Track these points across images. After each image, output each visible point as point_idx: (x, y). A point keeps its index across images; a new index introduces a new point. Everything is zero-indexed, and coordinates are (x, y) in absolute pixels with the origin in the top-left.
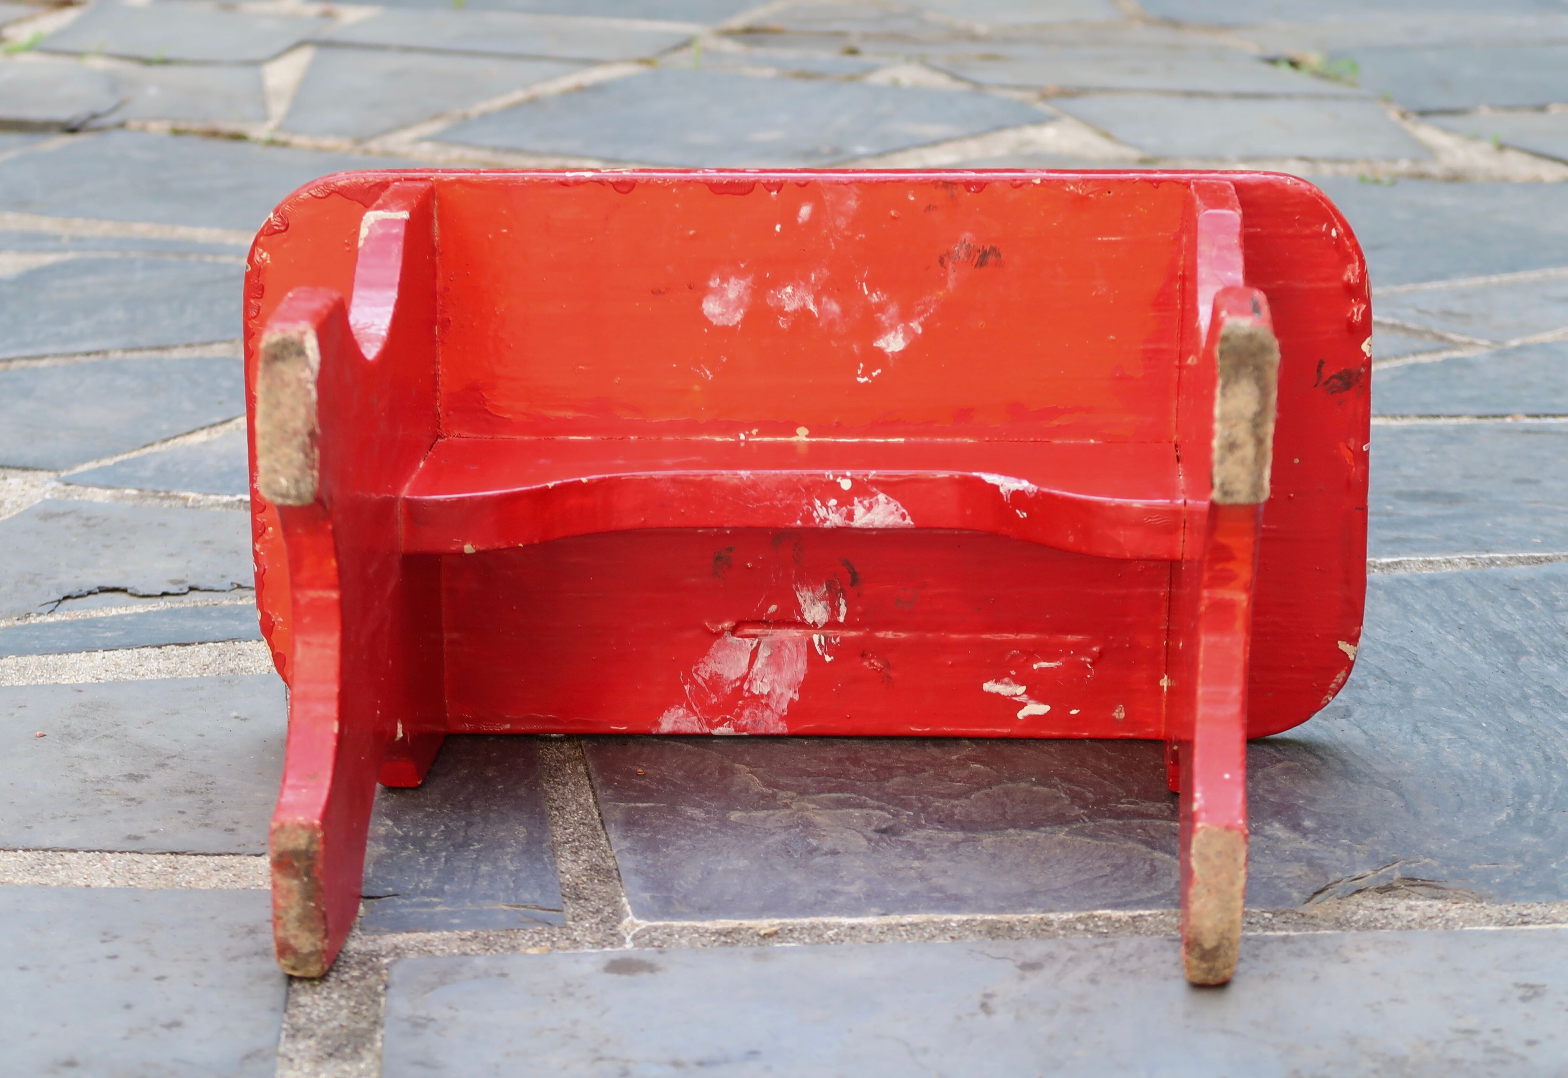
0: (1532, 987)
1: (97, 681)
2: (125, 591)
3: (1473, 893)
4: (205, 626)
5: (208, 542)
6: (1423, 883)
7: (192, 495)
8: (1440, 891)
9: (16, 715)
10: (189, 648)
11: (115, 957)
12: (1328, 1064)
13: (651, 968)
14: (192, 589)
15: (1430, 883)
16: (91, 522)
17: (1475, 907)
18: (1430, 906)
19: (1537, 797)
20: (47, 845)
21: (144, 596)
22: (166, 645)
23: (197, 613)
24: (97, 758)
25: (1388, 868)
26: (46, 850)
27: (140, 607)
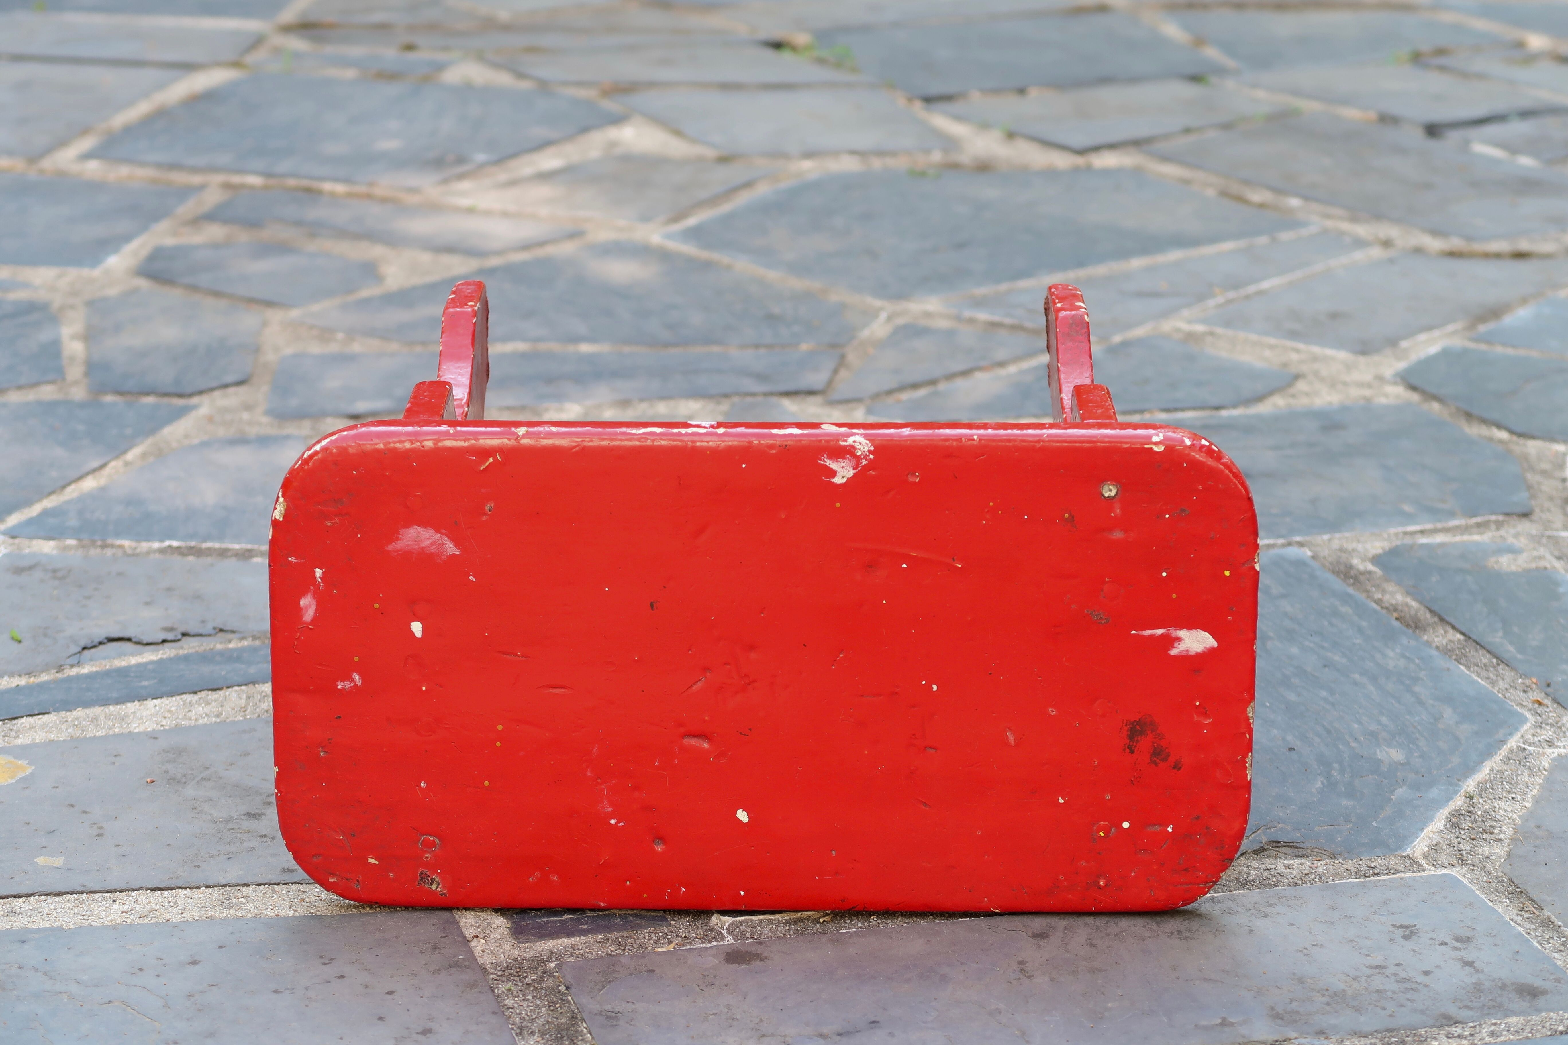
0: (1407, 927)
1: (162, 728)
2: (129, 640)
3: (1325, 851)
4: (222, 671)
5: (169, 589)
6: (1285, 844)
7: (127, 543)
8: (1300, 850)
9: (117, 764)
10: (221, 693)
11: (342, 977)
12: (1291, 1001)
13: (758, 957)
14: (184, 635)
15: (1291, 844)
16: (60, 574)
17: (1334, 863)
18: (1302, 864)
19: (1336, 765)
20: (223, 882)
21: (148, 644)
22: (200, 691)
23: (206, 658)
24: (211, 800)
25: (1255, 834)
26: (224, 886)
27: (149, 656)
